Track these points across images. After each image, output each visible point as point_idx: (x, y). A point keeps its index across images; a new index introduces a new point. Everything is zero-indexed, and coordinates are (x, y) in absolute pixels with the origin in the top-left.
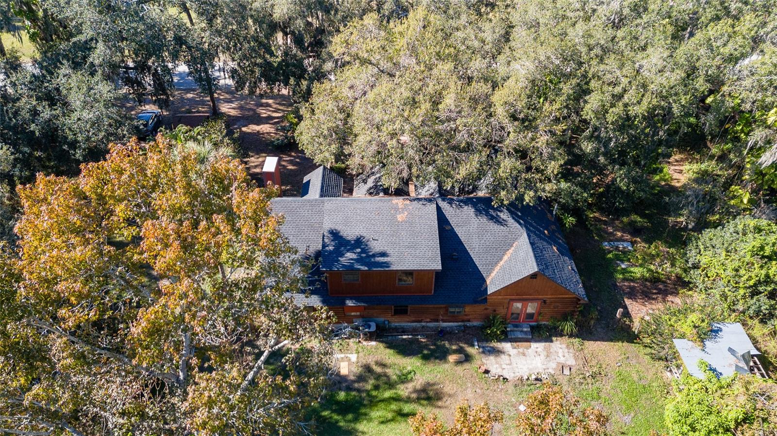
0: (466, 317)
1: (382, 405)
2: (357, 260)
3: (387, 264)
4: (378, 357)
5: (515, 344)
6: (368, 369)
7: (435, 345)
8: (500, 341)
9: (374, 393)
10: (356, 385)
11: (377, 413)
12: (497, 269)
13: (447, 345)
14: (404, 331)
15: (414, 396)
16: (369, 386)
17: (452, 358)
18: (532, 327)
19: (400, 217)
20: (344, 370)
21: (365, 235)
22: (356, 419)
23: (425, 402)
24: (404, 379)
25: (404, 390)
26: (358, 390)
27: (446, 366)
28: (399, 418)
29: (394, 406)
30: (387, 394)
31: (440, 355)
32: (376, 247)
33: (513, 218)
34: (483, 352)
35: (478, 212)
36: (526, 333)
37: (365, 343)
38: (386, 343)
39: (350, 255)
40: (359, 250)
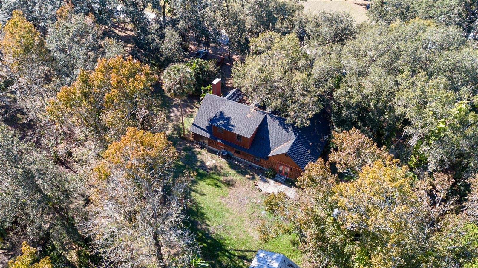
0: (261, 164)
1: (212, 179)
2: (223, 125)
3: (232, 130)
4: (222, 165)
5: (275, 182)
6: (216, 167)
7: (245, 169)
8: (270, 178)
9: (212, 175)
10: (208, 170)
11: (208, 181)
12: (277, 148)
13: (249, 172)
14: (238, 161)
15: (224, 181)
16: (212, 172)
17: (248, 176)
18: (286, 179)
19: (248, 116)
20: (208, 164)
21: (231, 117)
22: (200, 180)
23: (226, 185)
24: (225, 175)
25: (222, 178)
26: (208, 172)
27: (243, 178)
28: (214, 186)
29: (215, 181)
30: (216, 177)
31: (244, 173)
32: (232, 122)
33: (294, 131)
34: (261, 180)
35: (280, 124)
36: (283, 180)
37: (221, 159)
38: (228, 162)
39: (222, 122)
40: (226, 122)
